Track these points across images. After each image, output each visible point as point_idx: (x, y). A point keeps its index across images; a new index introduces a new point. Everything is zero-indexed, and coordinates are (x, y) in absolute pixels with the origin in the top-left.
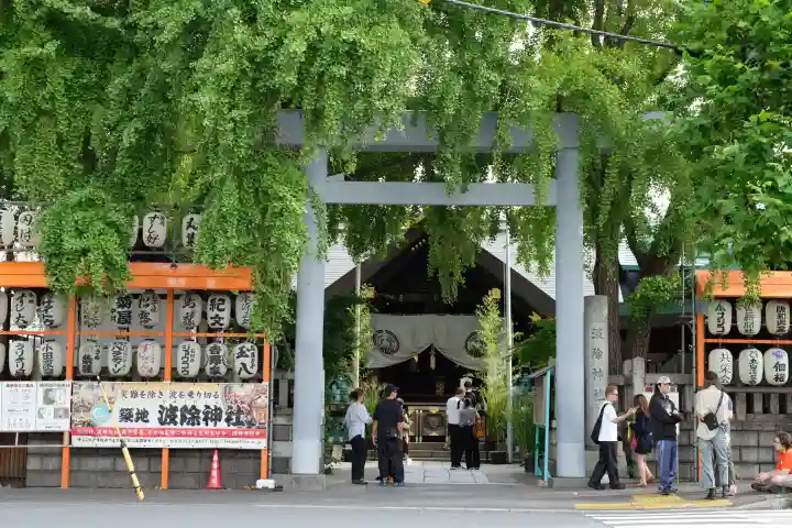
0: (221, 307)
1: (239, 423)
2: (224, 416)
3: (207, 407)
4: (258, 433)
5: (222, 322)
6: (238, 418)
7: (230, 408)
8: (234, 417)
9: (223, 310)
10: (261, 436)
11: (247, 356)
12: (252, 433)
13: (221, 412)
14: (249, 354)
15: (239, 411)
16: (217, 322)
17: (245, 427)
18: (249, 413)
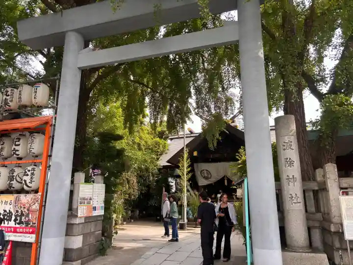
0: (17, 143)
1: (21, 223)
2: (13, 218)
3: (5, 211)
4: (31, 230)
5: (17, 153)
6: (21, 219)
7: (17, 211)
8: (19, 218)
9: (19, 145)
10: (32, 233)
11: (27, 175)
12: (28, 230)
13: (12, 214)
14: (29, 173)
15: (22, 214)
16: (14, 153)
17: (24, 226)
18: (28, 215)
